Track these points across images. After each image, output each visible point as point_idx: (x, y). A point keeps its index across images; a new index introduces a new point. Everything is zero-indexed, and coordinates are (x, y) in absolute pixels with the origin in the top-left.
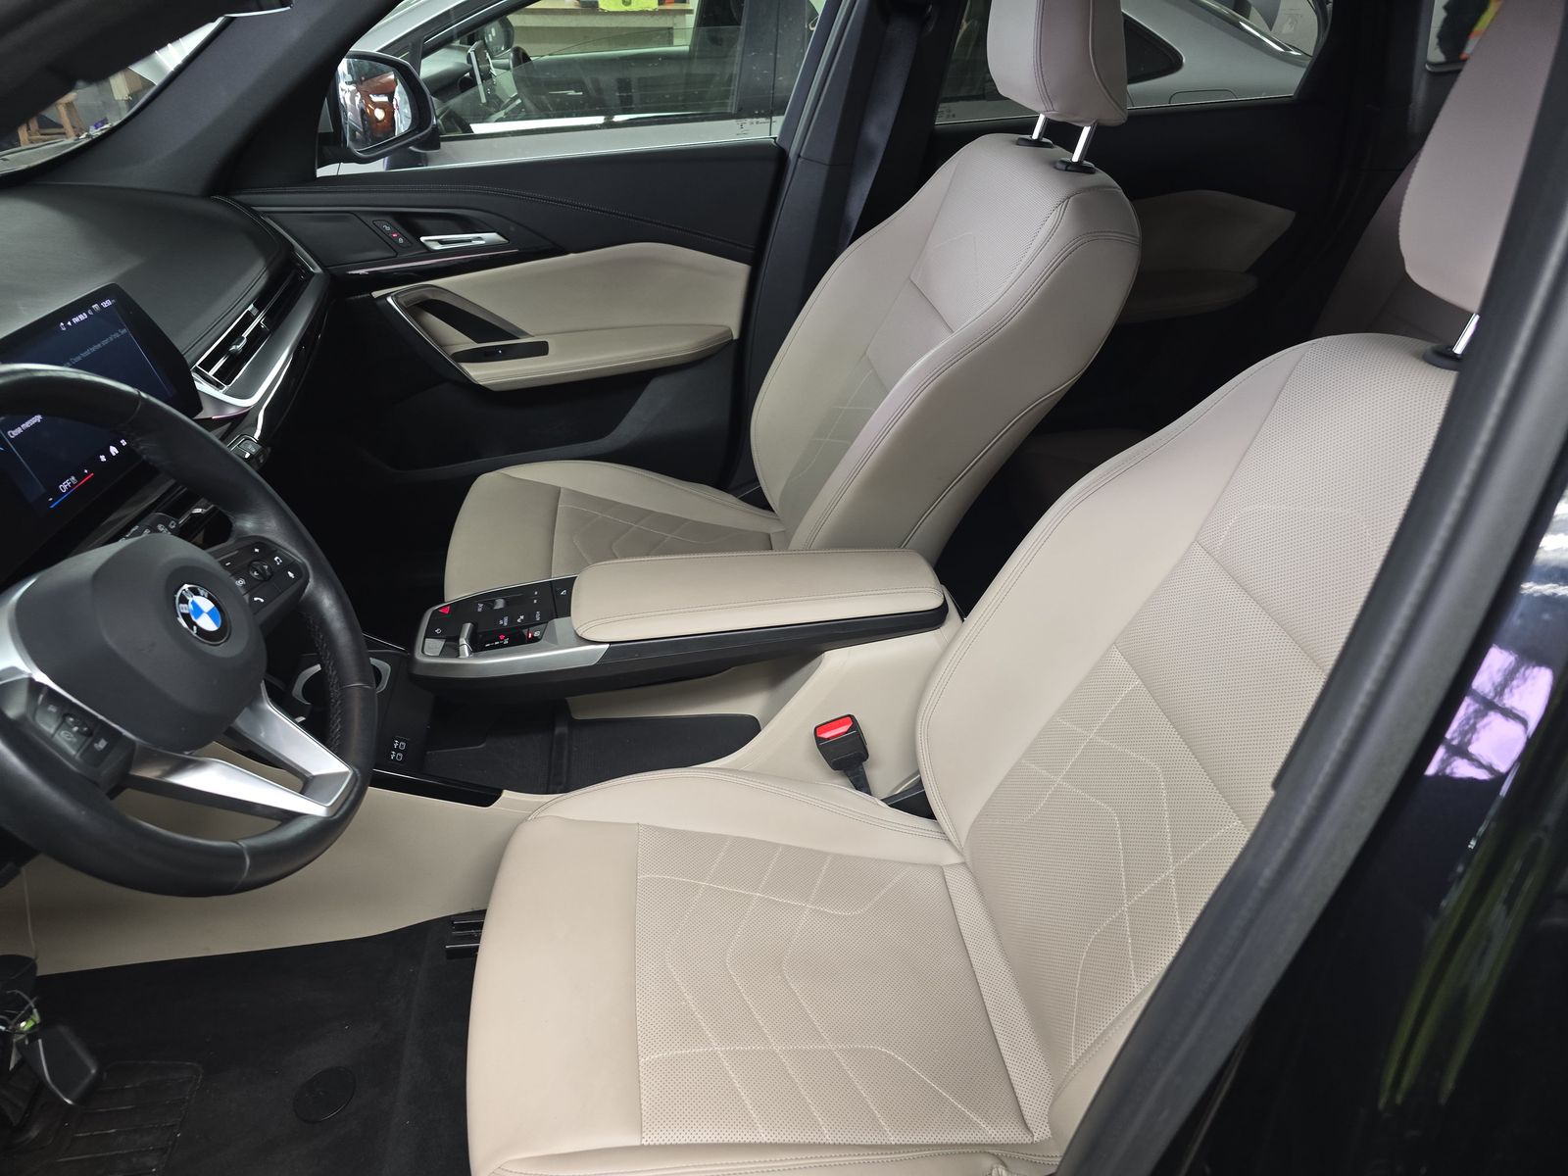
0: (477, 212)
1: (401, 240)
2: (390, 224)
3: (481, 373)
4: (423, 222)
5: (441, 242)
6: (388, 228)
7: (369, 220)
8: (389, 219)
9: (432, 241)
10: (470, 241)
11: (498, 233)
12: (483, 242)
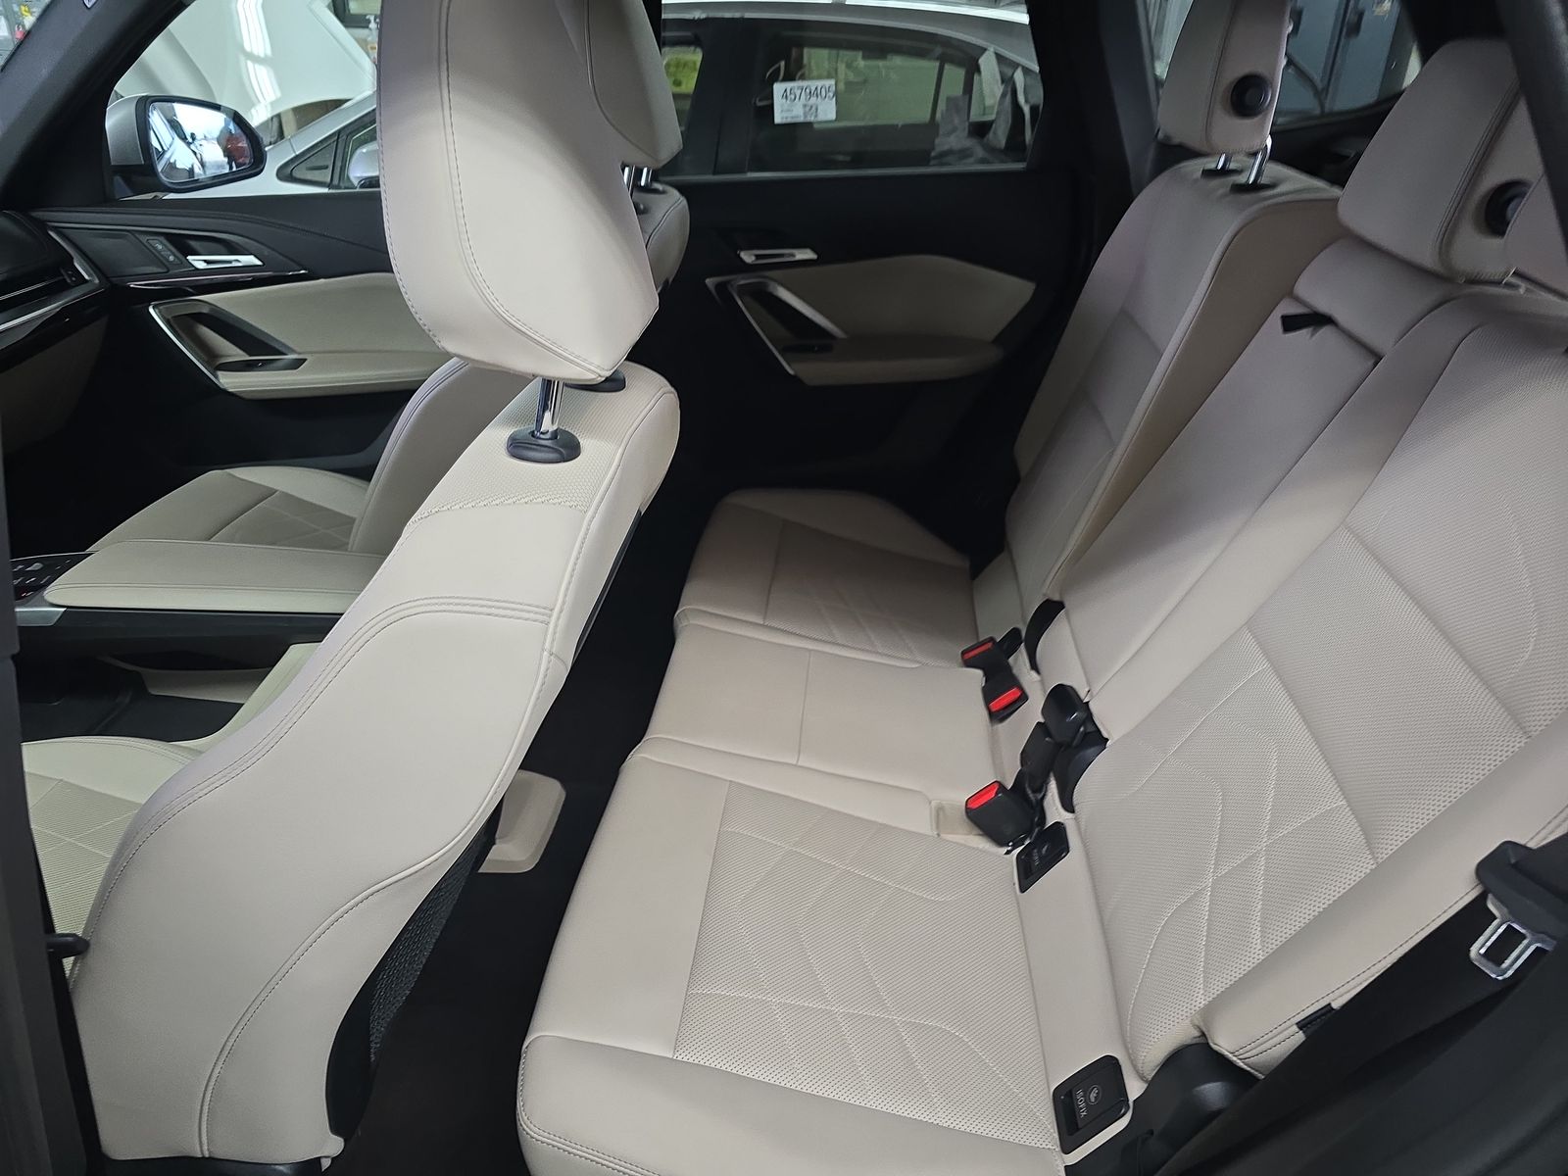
0: (236, 237)
1: (171, 258)
2: (161, 243)
3: (228, 381)
4: (193, 244)
5: (208, 262)
6: (160, 247)
7: (144, 239)
8: (162, 239)
9: (198, 262)
10: (230, 262)
11: (255, 256)
12: (240, 265)
